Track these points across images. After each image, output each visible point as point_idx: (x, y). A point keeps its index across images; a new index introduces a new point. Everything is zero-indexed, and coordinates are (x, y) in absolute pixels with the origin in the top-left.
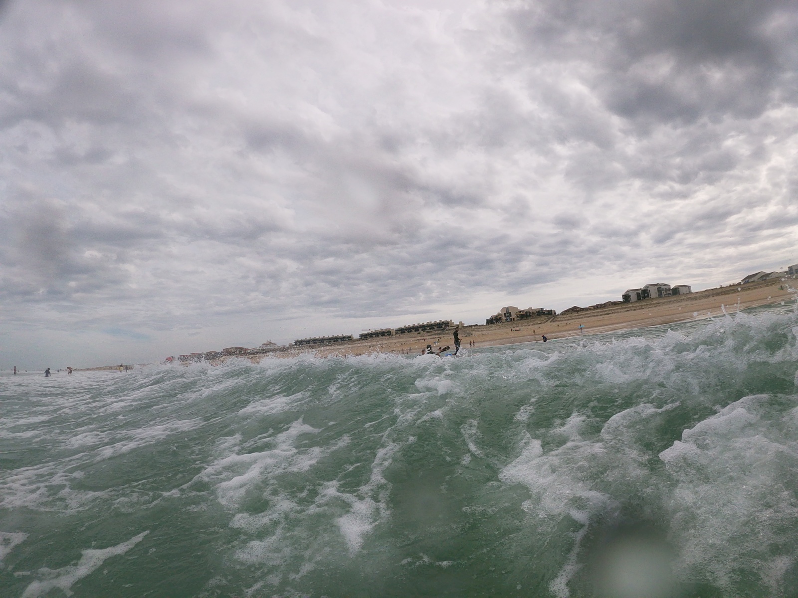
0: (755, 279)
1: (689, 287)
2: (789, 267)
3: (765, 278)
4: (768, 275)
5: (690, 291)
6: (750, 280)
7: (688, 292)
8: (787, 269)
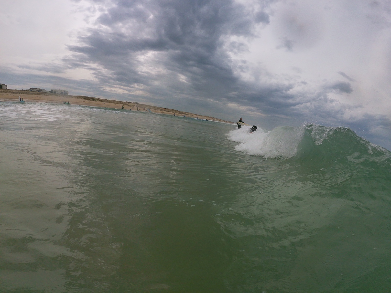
0: (36, 90)
1: (7, 86)
2: (51, 90)
3: (40, 91)
4: (42, 90)
5: (6, 88)
6: (33, 90)
7: (5, 88)
8: (51, 91)
